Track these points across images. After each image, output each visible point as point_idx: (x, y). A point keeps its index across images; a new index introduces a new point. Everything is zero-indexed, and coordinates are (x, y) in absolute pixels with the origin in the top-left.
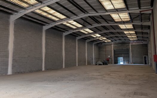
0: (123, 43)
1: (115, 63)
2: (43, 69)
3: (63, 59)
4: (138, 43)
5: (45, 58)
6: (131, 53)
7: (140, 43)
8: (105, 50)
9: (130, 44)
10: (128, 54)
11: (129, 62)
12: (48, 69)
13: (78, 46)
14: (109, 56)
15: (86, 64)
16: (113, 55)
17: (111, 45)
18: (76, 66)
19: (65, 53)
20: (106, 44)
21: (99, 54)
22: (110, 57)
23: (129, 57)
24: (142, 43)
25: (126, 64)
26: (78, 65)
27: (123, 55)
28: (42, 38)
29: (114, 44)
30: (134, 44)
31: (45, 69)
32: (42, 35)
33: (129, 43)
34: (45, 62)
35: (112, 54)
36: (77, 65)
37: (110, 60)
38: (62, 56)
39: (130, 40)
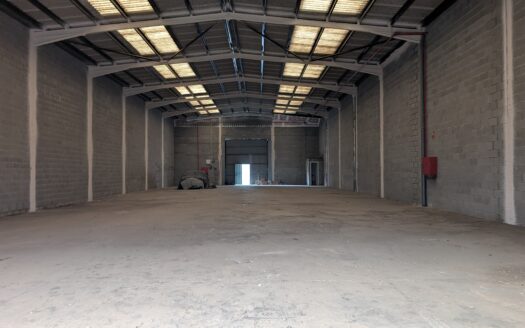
0: (253, 122)
1: (226, 183)
2: (33, 208)
3: (87, 168)
4: (294, 123)
5: (38, 161)
6: (273, 151)
7: (299, 124)
8: (194, 139)
9: (273, 126)
10: (266, 154)
11: (266, 180)
12: (45, 207)
13: (127, 119)
14: (208, 162)
15: (146, 188)
16: (220, 158)
17: (217, 123)
18: (121, 192)
19: (95, 147)
20: (199, 119)
21: (176, 153)
22: (213, 162)
23: (267, 163)
24: (303, 125)
25: (259, 184)
26: (127, 192)
27: (251, 157)
28: (26, 75)
29: (225, 123)
30: (283, 125)
31: (38, 206)
32: (27, 65)
33: (270, 123)
34: (37, 177)
35: (217, 153)
36: (124, 191)
37: (211, 173)
38: (86, 155)
39: (274, 113)
